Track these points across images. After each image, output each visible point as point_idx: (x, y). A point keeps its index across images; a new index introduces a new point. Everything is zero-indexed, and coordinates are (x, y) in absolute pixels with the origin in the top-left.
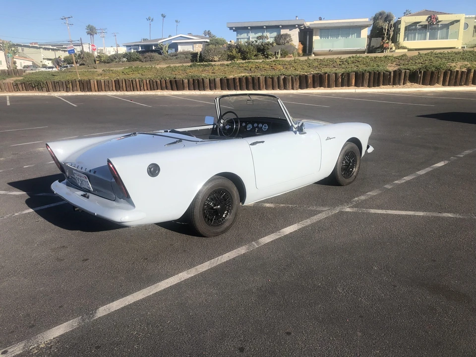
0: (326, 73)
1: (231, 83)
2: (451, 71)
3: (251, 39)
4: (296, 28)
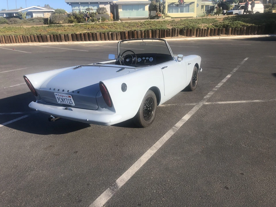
0: (135, 30)
1: (79, 36)
2: (199, 29)
3: (81, 10)
4: (108, 4)
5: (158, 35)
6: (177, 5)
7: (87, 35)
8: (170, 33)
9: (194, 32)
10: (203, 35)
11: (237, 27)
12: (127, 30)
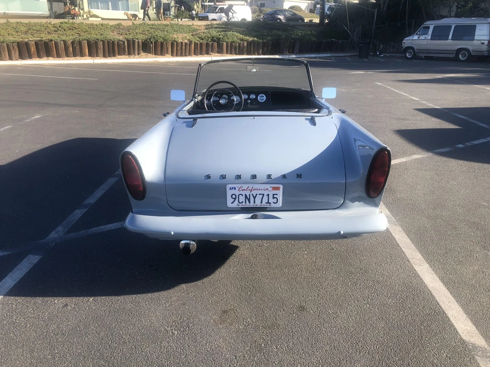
0: (51, 40)
2: (176, 41)
5: (102, 51)
8: (124, 48)
9: (167, 48)
10: (184, 53)
12: (31, 39)
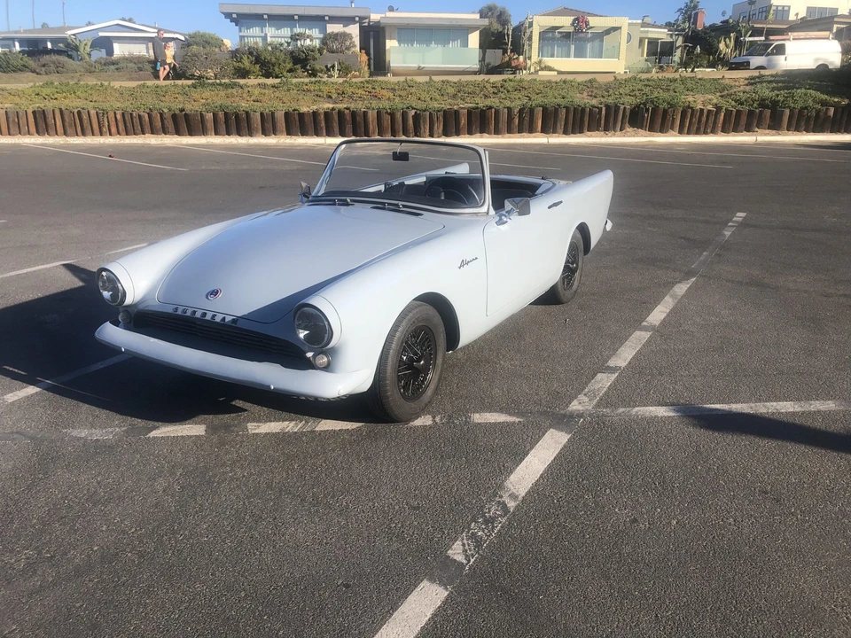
0: (491, 108)
2: (691, 108)
4: (355, 22)
5: (563, 123)
6: (567, 36)
7: (336, 117)
8: (600, 119)
9: (673, 119)
10: (702, 129)
11: (806, 108)
